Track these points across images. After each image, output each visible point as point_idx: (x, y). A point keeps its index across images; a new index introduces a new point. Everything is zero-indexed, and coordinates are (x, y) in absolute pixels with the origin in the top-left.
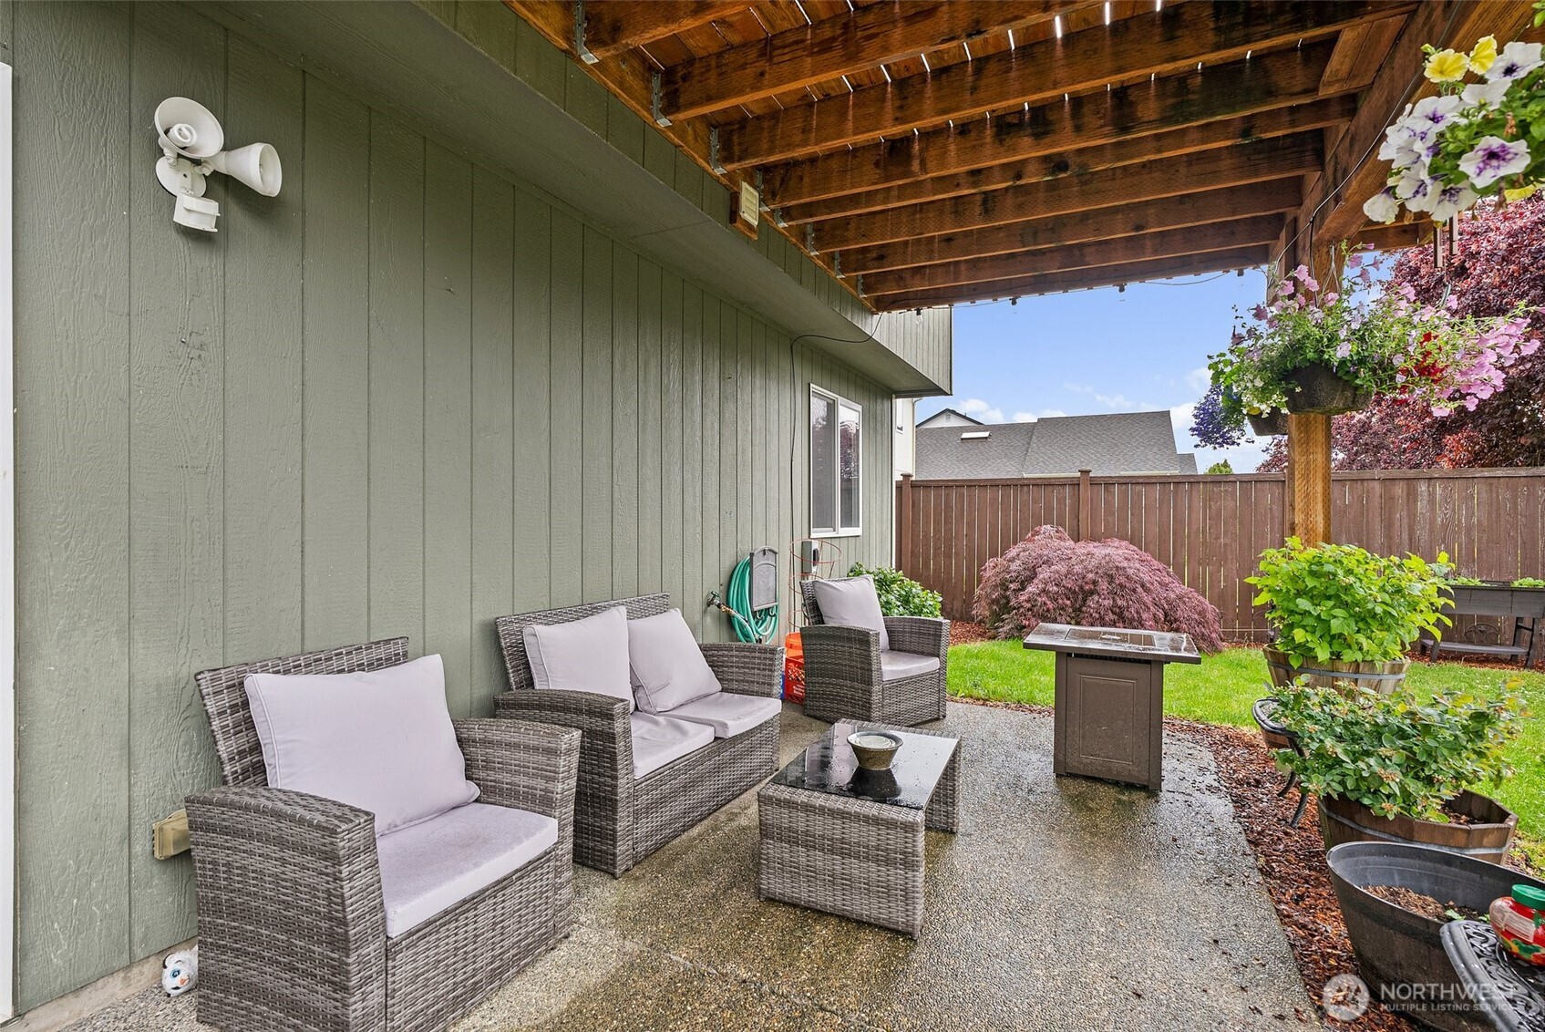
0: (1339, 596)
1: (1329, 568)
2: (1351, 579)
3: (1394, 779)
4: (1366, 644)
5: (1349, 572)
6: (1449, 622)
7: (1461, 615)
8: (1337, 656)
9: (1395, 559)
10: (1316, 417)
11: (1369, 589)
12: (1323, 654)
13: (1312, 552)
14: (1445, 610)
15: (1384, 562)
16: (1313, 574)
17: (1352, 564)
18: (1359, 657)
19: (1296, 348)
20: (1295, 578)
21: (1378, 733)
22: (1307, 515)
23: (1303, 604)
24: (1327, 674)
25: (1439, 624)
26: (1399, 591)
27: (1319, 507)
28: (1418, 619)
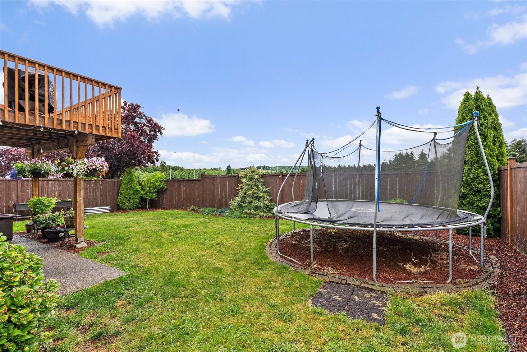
0: (42, 203)
1: (41, 200)
2: (44, 201)
3: (51, 222)
4: (46, 209)
5: (44, 200)
6: (56, 206)
7: (57, 208)
8: (42, 212)
9: (50, 198)
10: (37, 179)
11: (46, 202)
12: (40, 212)
13: (38, 198)
14: (56, 204)
15: (48, 199)
16: (38, 201)
17: (44, 199)
18: (45, 211)
19: (36, 169)
20: (35, 202)
21: (49, 219)
22: (36, 192)
23: (37, 205)
24: (41, 214)
25: (55, 206)
26: (50, 202)
27: (37, 191)
28: (52, 206)
